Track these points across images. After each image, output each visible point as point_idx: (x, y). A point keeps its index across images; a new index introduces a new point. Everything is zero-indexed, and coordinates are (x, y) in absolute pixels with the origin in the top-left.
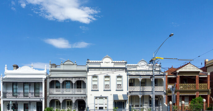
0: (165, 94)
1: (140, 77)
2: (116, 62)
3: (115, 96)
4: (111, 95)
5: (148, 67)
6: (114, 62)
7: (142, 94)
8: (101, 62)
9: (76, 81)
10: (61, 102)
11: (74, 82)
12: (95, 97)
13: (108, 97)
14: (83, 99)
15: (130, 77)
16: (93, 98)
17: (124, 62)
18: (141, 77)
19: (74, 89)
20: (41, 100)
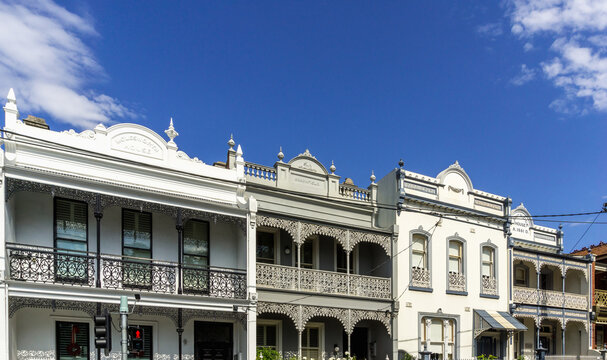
0: (592, 319)
1: (538, 259)
2: (480, 192)
3: (479, 316)
4: (467, 310)
5: (533, 231)
6: (474, 191)
7: (542, 314)
8: (438, 185)
9: (355, 242)
10: (300, 326)
11: (348, 248)
12: (421, 313)
13: (458, 316)
14: (381, 317)
15: (517, 253)
16: (415, 319)
17: (500, 198)
18: (541, 257)
19: (348, 277)
20: (240, 310)
